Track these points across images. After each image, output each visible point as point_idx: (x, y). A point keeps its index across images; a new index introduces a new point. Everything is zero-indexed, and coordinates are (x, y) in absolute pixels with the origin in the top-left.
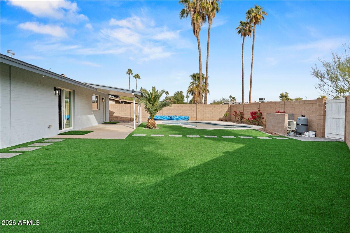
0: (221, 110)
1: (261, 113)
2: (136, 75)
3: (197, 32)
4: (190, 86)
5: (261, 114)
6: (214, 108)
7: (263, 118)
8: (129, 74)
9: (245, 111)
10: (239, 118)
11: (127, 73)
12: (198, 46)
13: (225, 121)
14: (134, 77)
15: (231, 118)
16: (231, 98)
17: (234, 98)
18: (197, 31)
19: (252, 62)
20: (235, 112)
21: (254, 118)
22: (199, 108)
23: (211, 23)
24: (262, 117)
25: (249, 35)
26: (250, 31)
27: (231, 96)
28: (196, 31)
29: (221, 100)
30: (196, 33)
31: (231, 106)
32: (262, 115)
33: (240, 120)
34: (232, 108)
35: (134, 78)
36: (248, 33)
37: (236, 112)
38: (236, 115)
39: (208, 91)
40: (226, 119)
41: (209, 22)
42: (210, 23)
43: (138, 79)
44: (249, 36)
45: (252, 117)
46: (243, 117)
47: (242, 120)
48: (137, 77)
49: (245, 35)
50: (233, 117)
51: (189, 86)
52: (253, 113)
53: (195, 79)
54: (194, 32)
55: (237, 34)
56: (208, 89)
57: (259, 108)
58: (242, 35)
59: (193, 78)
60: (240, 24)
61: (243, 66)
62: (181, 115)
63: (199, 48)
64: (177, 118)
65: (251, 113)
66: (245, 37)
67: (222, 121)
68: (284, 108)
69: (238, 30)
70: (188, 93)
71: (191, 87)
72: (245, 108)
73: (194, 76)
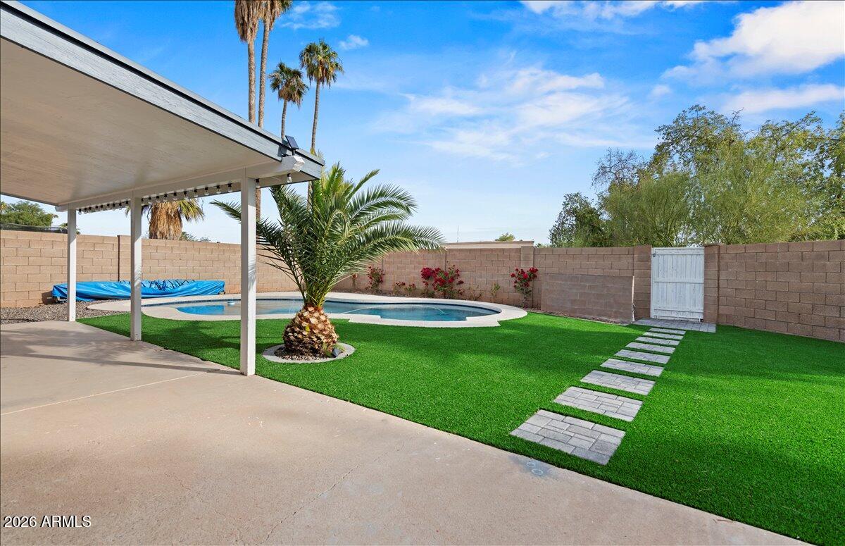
1: (457, 271)
7: (461, 282)
10: (373, 282)
24: (458, 279)
25: (294, 102)
26: (299, 94)
32: (458, 276)
36: (296, 95)
49: (287, 97)
57: (446, 259)
62: (193, 276)
64: (187, 286)
65: (423, 270)
68: (534, 262)
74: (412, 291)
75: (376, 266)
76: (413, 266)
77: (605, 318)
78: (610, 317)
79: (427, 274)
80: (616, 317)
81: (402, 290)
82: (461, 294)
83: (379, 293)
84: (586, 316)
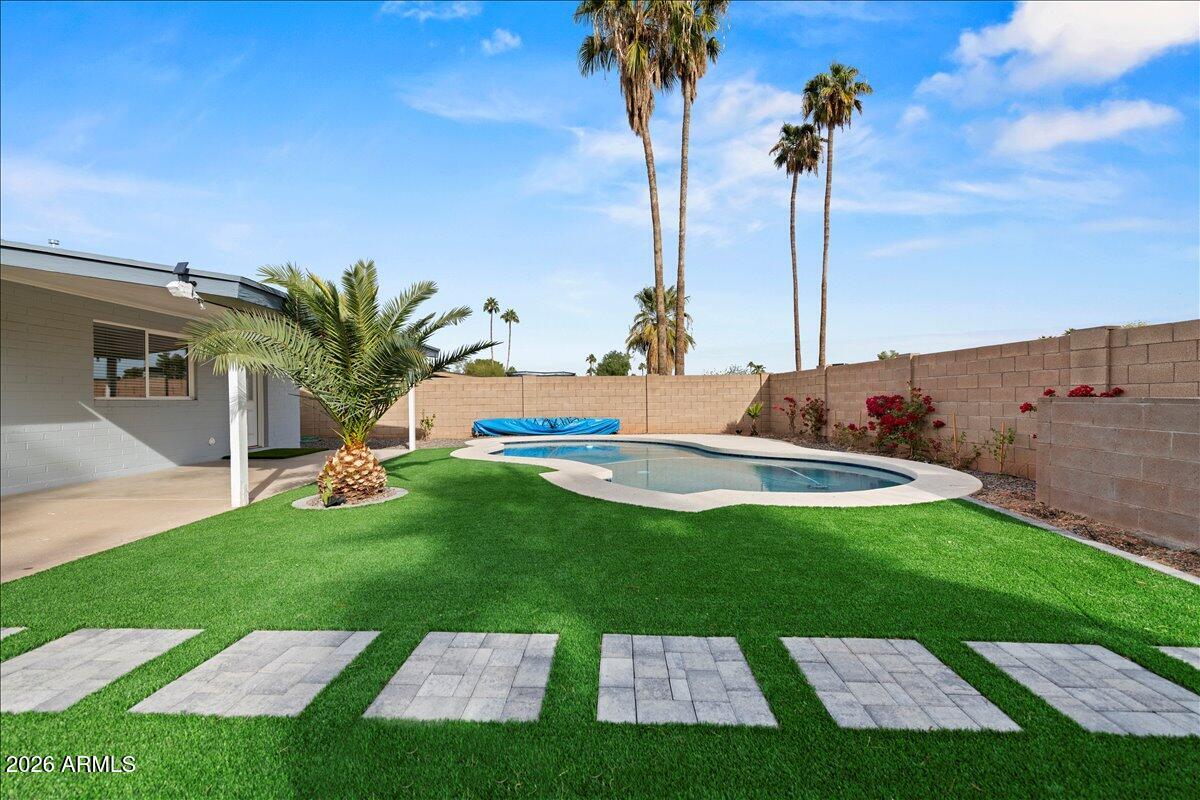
0: (734, 392)
1: (928, 400)
2: (507, 314)
3: (640, 118)
4: (635, 327)
5: (928, 405)
6: (707, 388)
7: (940, 425)
8: (490, 311)
9: (830, 394)
10: (810, 423)
11: (486, 308)
12: (648, 168)
13: (752, 435)
14: (502, 317)
15: (774, 424)
16: (753, 369)
17: (759, 367)
18: (640, 109)
19: (826, 245)
20: (786, 399)
21: (890, 425)
22: (654, 390)
23: (691, 95)
24: (933, 418)
25: (810, 169)
26: (814, 156)
27: (751, 364)
28: (637, 112)
29: (729, 370)
30: (636, 118)
31: (769, 378)
32: (931, 410)
33: (810, 431)
34: (774, 384)
35: (503, 320)
36: (808, 160)
37: (791, 400)
38: (793, 413)
39: (690, 340)
40: (754, 427)
41: (684, 93)
42: (688, 94)
43: (513, 322)
44: (812, 172)
45: (874, 420)
46: (825, 418)
47: (819, 429)
48: (510, 317)
49: (796, 168)
50: (781, 419)
51: (632, 326)
52: (880, 402)
53: (650, 305)
54: (632, 116)
55: (774, 167)
56: (689, 333)
57: (912, 377)
58: (788, 171)
59: (644, 302)
60: (784, 135)
61: (794, 260)
62: (589, 414)
63: (649, 177)
64: (576, 424)
65: (868, 401)
66: (799, 175)
67: (739, 433)
68: (1110, 371)
69: (778, 153)
70: (629, 347)
71: (639, 328)
72: (831, 384)
73: (648, 298)
75: (818, 396)
79: (874, 408)
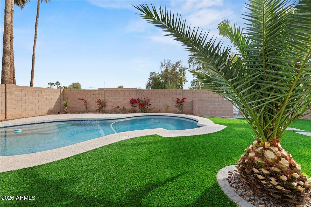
1: (149, 100)
7: (150, 105)
31: (63, 91)
57: (142, 94)
74: (124, 111)
75: (101, 98)
76: (124, 98)
77: (224, 116)
78: (226, 116)
79: (133, 102)
80: (228, 116)
81: (118, 110)
82: (151, 110)
83: (104, 112)
84: (217, 116)
